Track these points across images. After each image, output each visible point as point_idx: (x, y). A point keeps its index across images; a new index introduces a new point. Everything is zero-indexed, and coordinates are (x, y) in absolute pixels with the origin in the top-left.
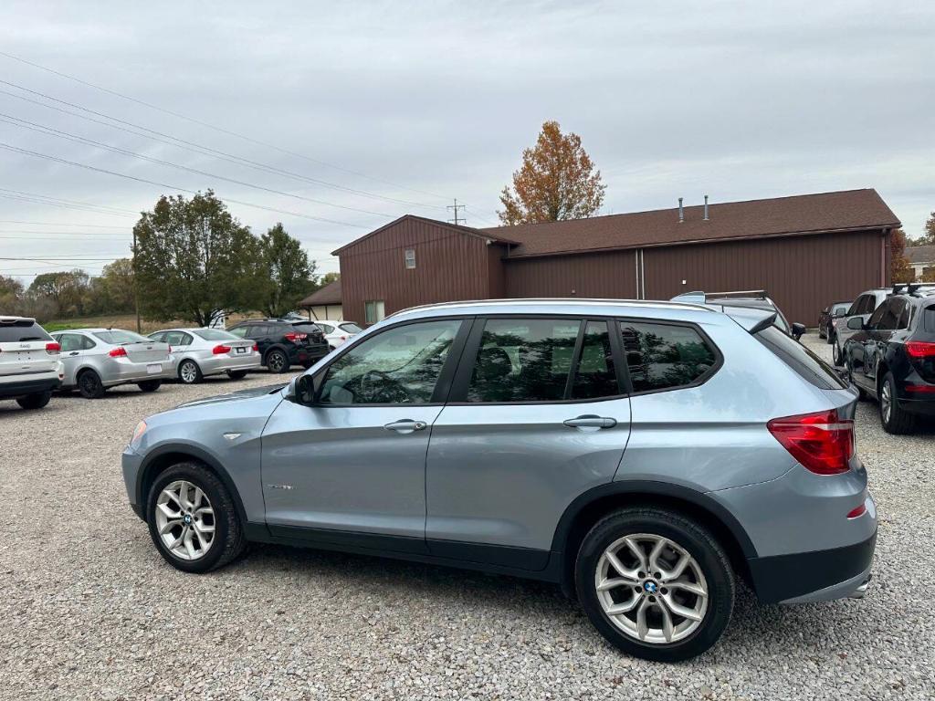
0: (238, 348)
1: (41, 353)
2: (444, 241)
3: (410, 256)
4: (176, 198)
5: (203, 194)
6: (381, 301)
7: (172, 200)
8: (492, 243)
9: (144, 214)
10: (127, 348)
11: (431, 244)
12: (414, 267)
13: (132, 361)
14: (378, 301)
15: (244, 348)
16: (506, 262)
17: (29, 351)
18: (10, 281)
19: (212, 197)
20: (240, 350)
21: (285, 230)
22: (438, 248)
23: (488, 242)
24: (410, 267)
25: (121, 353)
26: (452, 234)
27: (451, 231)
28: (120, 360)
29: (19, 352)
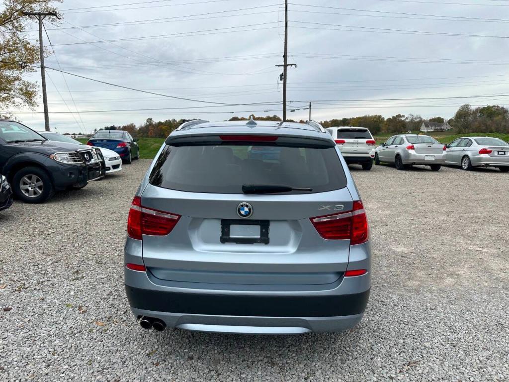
0: (498, 152)
1: (364, 144)
10: (415, 146)
13: (417, 153)
15: (505, 152)
17: (358, 143)
20: (500, 153)
25: (412, 148)
28: (411, 152)
29: (353, 143)
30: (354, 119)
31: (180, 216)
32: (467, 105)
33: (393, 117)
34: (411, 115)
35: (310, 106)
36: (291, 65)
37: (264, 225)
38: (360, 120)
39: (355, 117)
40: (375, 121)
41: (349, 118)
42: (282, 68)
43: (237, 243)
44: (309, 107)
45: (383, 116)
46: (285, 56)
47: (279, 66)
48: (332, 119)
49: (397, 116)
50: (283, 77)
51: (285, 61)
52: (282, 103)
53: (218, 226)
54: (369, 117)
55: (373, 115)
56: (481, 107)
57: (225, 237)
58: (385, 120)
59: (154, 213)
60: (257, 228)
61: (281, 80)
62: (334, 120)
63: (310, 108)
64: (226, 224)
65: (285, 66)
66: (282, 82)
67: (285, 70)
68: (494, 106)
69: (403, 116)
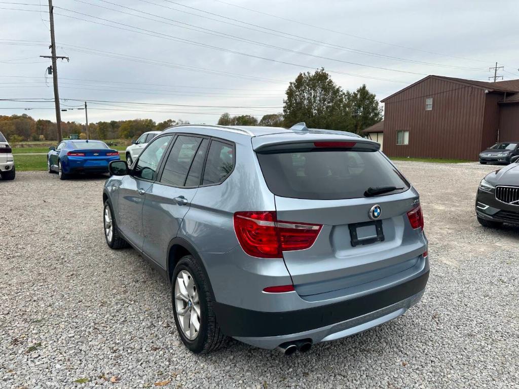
2: (454, 91)
3: (429, 102)
4: (306, 74)
5: (319, 71)
6: (407, 131)
7: (305, 75)
8: (490, 93)
9: (291, 83)
11: (445, 93)
12: (431, 109)
14: (405, 131)
16: (501, 106)
18: (253, 118)
19: (324, 72)
21: (367, 88)
22: (449, 96)
23: (487, 91)
24: (428, 109)
26: (461, 86)
27: (459, 85)
30: (123, 122)
31: (321, 226)
32: (227, 114)
33: (165, 122)
34: (180, 120)
35: (86, 106)
36: (63, 58)
37: (378, 224)
38: (131, 124)
39: (125, 121)
40: (147, 126)
41: (117, 120)
42: (51, 60)
43: (363, 244)
44: (84, 107)
45: (154, 120)
46: (53, 46)
47: (45, 57)
48: (99, 121)
49: (168, 121)
50: (52, 70)
51: (53, 52)
52: (54, 100)
53: (347, 231)
54: (140, 121)
55: (144, 119)
56: (237, 116)
57: (355, 240)
58: (156, 125)
59: (293, 226)
60: (373, 228)
61: (50, 73)
62: (100, 122)
63: (86, 109)
64: (352, 227)
65: (54, 58)
66: (52, 76)
67: (54, 63)
68: (247, 116)
69: (174, 121)
